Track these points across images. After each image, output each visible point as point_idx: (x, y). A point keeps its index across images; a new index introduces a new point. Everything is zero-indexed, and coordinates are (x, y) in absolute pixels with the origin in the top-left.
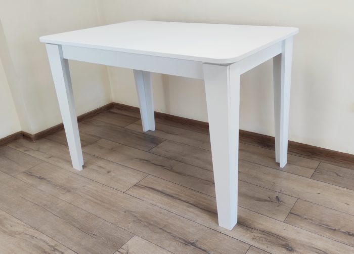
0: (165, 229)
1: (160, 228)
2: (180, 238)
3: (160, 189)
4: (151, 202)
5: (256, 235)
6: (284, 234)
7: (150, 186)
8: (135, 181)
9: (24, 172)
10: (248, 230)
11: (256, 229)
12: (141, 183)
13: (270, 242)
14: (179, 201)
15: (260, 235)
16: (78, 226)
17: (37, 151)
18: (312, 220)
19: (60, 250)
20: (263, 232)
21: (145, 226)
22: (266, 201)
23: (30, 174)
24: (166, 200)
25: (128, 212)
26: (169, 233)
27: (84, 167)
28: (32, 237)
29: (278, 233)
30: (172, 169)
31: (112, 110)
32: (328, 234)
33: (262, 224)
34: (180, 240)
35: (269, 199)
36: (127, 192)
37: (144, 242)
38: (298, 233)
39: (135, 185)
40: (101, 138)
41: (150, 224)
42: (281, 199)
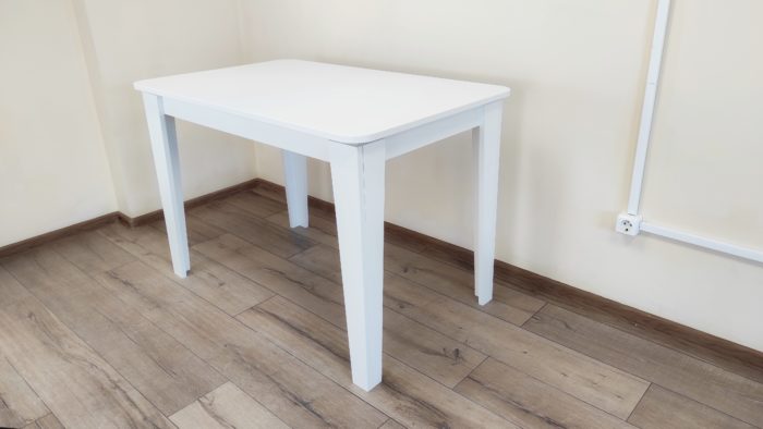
0: (273, 377)
1: (268, 376)
2: (291, 394)
3: (286, 317)
4: (267, 335)
5: (403, 403)
6: (446, 407)
7: (274, 312)
8: (253, 302)
9: (107, 272)
10: (393, 394)
11: (406, 395)
12: (262, 306)
13: (421, 416)
14: (307, 340)
15: (409, 405)
16: (156, 357)
17: (134, 242)
18: (497, 392)
19: (123, 388)
20: (417, 401)
21: (247, 369)
22: (437, 354)
23: (113, 276)
24: (289, 334)
25: (230, 347)
26: (278, 384)
27: (188, 273)
28: (92, 365)
29: (437, 405)
30: (313, 289)
31: (255, 190)
32: (515, 417)
33: (418, 389)
34: (290, 397)
35: (442, 352)
36: (239, 317)
37: (240, 392)
38: (469, 408)
39: (252, 308)
40: (226, 232)
41: (255, 368)
42: (461, 354)
